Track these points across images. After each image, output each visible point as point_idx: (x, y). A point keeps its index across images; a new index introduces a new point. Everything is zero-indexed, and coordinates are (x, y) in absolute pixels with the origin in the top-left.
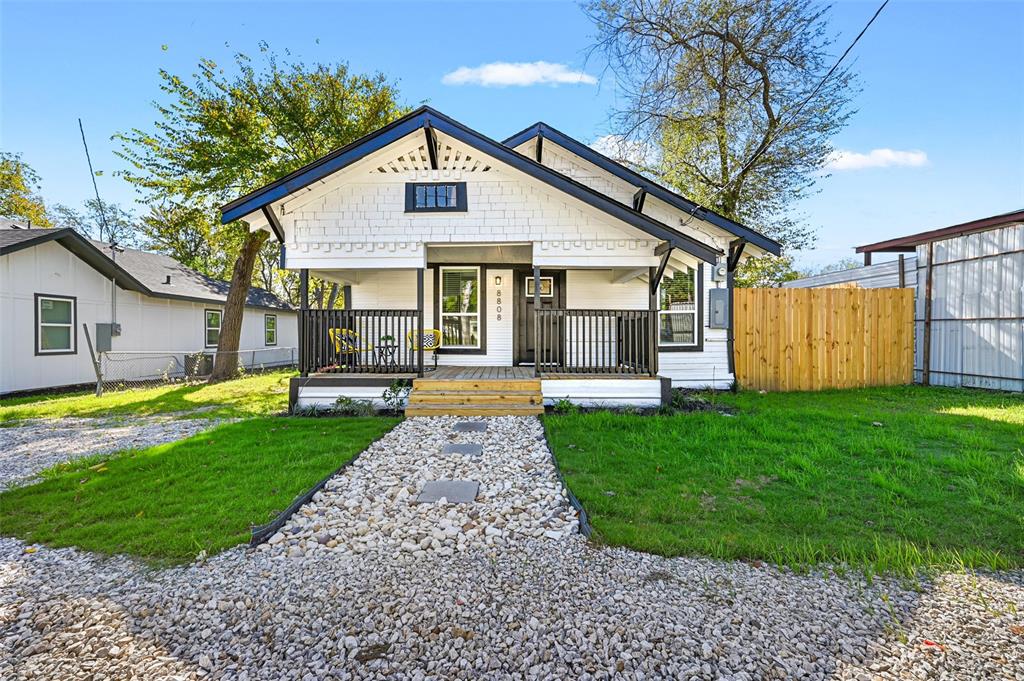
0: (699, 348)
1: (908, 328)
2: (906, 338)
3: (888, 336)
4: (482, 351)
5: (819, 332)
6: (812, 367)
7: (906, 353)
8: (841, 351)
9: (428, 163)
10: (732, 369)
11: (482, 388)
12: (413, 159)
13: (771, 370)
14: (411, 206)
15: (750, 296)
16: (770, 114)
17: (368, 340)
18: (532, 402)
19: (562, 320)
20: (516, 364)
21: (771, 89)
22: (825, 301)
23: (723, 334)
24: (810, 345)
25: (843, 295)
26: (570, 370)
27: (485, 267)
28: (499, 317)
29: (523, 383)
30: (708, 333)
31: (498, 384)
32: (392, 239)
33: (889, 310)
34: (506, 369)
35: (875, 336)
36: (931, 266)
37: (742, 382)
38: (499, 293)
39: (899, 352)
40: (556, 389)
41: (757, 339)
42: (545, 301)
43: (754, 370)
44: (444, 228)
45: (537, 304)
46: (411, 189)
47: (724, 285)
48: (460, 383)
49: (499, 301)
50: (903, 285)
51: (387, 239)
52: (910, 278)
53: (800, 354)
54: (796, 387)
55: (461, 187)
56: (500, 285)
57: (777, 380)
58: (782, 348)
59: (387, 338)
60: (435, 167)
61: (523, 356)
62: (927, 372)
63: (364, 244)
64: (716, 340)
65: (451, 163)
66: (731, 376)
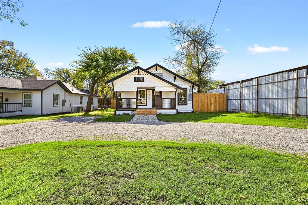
0: (187, 105)
1: (225, 101)
2: (225, 103)
3: (222, 102)
4: (146, 105)
5: (209, 102)
6: (208, 108)
7: (225, 106)
8: (213, 105)
9: (138, 74)
10: (193, 109)
11: (147, 111)
12: (135, 73)
13: (200, 109)
14: (135, 81)
15: (196, 95)
16: (206, 55)
17: (125, 102)
18: (155, 113)
19: (161, 100)
20: (152, 108)
21: (206, 50)
22: (210, 96)
23: (191, 102)
24: (207, 104)
25: (213, 94)
26: (163, 108)
27: (146, 89)
28: (149, 99)
29: (154, 110)
30: (188, 102)
31: (149, 110)
32: (132, 86)
33: (222, 98)
34: (151, 109)
35: (219, 103)
36: (228, 90)
37: (195, 111)
38: (149, 94)
39: (224, 105)
40: (159, 111)
41: (197, 103)
42: (158, 96)
43: (197, 108)
44: (140, 84)
45: (156, 97)
46: (135, 78)
47: (191, 93)
48: (143, 110)
49: (149, 96)
50: (225, 93)
51: (131, 86)
52: (226, 91)
53: (205, 106)
54: (205, 112)
55: (143, 78)
56: (149, 93)
57: (201, 111)
58: (202, 105)
59: (129, 103)
60: (139, 74)
61: (154, 106)
62: (228, 109)
63: (127, 87)
64: (190, 103)
65: (141, 74)
66: (193, 110)
